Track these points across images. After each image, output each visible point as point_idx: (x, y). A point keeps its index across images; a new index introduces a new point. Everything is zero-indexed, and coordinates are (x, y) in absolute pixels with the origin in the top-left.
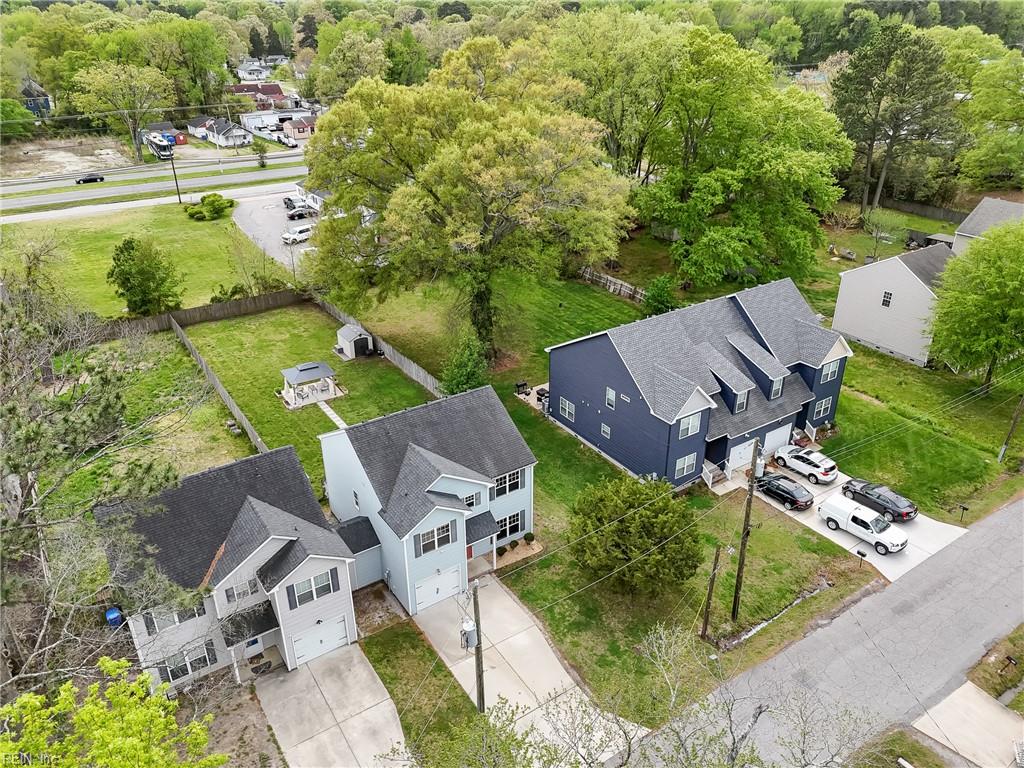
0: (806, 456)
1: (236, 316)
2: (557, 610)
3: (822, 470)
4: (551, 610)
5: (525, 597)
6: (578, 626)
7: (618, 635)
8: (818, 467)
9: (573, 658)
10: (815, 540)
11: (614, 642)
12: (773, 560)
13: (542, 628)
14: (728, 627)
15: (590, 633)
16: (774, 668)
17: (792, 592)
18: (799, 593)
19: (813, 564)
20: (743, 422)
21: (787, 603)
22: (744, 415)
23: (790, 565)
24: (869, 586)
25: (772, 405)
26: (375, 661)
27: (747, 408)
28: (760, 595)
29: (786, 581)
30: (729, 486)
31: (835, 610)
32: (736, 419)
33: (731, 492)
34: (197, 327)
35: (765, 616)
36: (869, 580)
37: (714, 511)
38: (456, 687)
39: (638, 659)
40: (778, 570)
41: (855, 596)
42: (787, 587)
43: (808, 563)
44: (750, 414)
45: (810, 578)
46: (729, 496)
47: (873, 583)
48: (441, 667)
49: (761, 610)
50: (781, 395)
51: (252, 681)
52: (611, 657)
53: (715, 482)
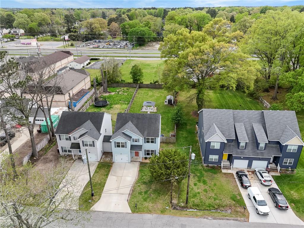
0: (262, 173)
1: (154, 88)
2: (144, 177)
3: (263, 179)
4: (143, 176)
5: (140, 171)
6: (145, 183)
7: (151, 190)
8: (263, 178)
9: (135, 189)
10: (239, 198)
11: (148, 191)
12: (217, 196)
13: (136, 179)
14: (183, 205)
15: (145, 186)
16: (179, 220)
17: (214, 207)
18: (216, 209)
19: (230, 204)
20: (241, 152)
21: (208, 209)
22: (243, 151)
23: (221, 200)
24: (240, 219)
25: (258, 151)
26: (98, 167)
27: (245, 149)
28: (201, 202)
29: (215, 203)
30: (229, 171)
31: (218, 218)
32: (239, 151)
33: (228, 173)
34: (144, 89)
35: (197, 209)
36: (242, 217)
37: (216, 176)
38: (106, 180)
39: (148, 197)
40: (215, 199)
41: (230, 218)
42: (213, 205)
43: (228, 203)
44: (246, 151)
45: (225, 207)
46: (225, 174)
47: (242, 219)
48: (107, 175)
49: (198, 206)
50: (265, 149)
51: (76, 159)
52: (143, 193)
53: (225, 168)
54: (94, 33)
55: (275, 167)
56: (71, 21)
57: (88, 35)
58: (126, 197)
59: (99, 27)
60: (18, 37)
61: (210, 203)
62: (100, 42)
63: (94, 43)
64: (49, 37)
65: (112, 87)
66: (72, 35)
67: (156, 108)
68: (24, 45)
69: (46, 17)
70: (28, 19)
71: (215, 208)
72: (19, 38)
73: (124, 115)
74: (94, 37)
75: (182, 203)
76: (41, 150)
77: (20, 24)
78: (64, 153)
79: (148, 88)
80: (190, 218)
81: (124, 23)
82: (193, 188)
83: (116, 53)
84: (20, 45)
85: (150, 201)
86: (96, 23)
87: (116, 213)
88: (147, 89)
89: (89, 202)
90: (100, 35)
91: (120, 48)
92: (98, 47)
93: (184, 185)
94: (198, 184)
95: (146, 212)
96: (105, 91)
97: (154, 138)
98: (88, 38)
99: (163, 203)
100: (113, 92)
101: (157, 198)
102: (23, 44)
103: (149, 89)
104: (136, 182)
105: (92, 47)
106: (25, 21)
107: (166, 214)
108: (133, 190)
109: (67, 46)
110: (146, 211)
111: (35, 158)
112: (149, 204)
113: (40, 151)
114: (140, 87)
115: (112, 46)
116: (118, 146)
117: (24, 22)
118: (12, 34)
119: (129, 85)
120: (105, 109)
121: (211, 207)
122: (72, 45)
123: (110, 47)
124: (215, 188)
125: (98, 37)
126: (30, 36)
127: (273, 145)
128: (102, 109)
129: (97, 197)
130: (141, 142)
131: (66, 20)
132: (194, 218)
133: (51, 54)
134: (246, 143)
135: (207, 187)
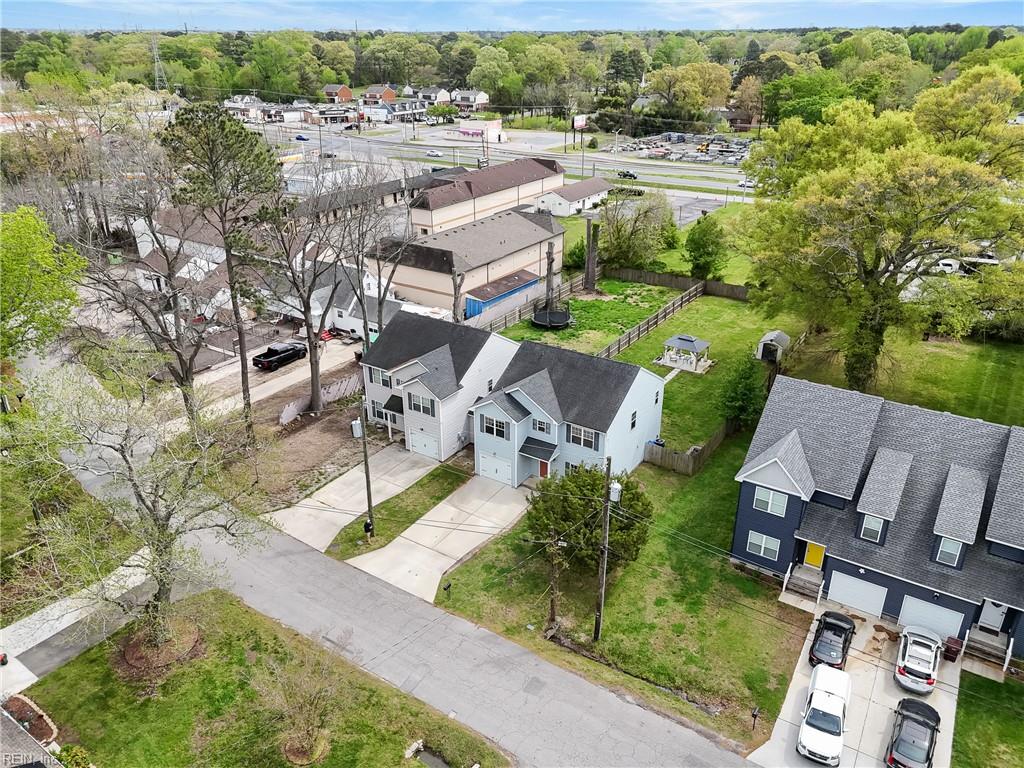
0: (910, 642)
3: (902, 664)
6: (518, 549)
8: (904, 659)
9: (483, 553)
10: (772, 686)
11: (513, 569)
12: (703, 655)
13: (503, 531)
14: (583, 638)
15: (514, 556)
17: (672, 680)
18: (678, 688)
19: (729, 692)
20: (863, 552)
21: (651, 678)
22: (873, 548)
23: (707, 669)
24: (724, 738)
25: (932, 568)
26: (431, 474)
27: (882, 543)
28: (640, 652)
29: (680, 671)
30: (806, 605)
31: (655, 708)
32: (855, 543)
33: (795, 608)
34: (716, 300)
35: (619, 665)
36: (734, 738)
37: (747, 601)
38: (427, 509)
39: (501, 584)
40: (690, 660)
41: (693, 725)
42: (673, 674)
43: (726, 685)
44: (882, 551)
45: (707, 694)
46: (784, 607)
47: (733, 742)
48: (440, 499)
49: (625, 658)
50: (959, 567)
51: (395, 442)
52: (495, 571)
53: (797, 592)
54: (675, 109)
55: (996, 648)
56: (626, 71)
57: (654, 116)
58: (447, 564)
59: (696, 93)
60: (467, 114)
61: (668, 665)
62: (682, 140)
63: (659, 144)
64: (544, 119)
65: (619, 279)
66: (606, 115)
67: (710, 362)
68: (466, 138)
69: (558, 58)
70: (507, 64)
71: (674, 683)
72: (468, 117)
73: (538, 348)
74: (670, 124)
75: (582, 635)
76: (339, 400)
77: (485, 77)
78: (377, 419)
79: (734, 299)
80: (571, 674)
81: (777, 82)
82: (645, 608)
83: (708, 178)
84: (456, 136)
85: (496, 595)
86: (689, 79)
87: (397, 590)
88: (727, 301)
89: (356, 545)
90: (691, 117)
91: (736, 164)
92: (664, 157)
93: (624, 591)
94: (671, 603)
95: (468, 615)
96: (588, 287)
97: (593, 431)
98: (652, 126)
99: (528, 613)
100: (611, 292)
101: (521, 594)
102: (464, 133)
103: (735, 302)
104: (496, 539)
105: (644, 156)
106: (499, 70)
107: (514, 640)
108: (476, 555)
109: (578, 146)
110: (469, 613)
111: (313, 415)
112: (489, 602)
113: (334, 402)
114: (706, 292)
115: (711, 156)
116: (490, 430)
117: (496, 73)
118: (457, 105)
119: (674, 280)
120: (553, 336)
121: (663, 677)
122: (593, 145)
123: (703, 158)
124: (714, 633)
125: (684, 125)
126: (495, 112)
127: (1002, 561)
128: (545, 334)
129: (382, 540)
130: (554, 436)
131: (613, 68)
132: (582, 679)
133: (499, 166)
134: (887, 523)
135: (690, 622)
